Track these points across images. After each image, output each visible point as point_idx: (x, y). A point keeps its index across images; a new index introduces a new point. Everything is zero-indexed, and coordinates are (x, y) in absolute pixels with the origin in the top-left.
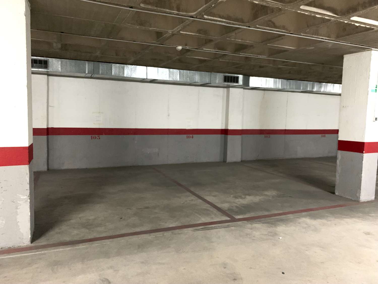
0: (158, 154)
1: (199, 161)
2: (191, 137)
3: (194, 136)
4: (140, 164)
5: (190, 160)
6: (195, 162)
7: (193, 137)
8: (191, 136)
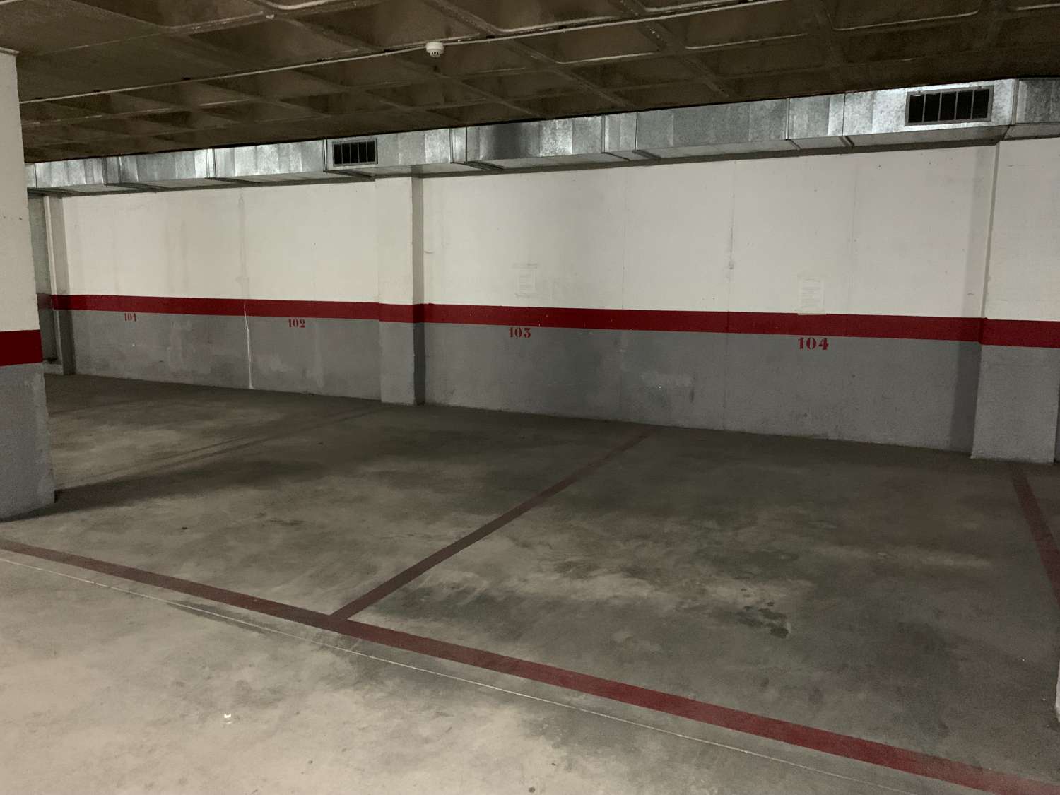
0: (692, 395)
1: (850, 435)
2: (818, 343)
3: (832, 340)
4: (633, 420)
5: (810, 427)
6: (833, 436)
7: (825, 346)
8: (819, 339)
